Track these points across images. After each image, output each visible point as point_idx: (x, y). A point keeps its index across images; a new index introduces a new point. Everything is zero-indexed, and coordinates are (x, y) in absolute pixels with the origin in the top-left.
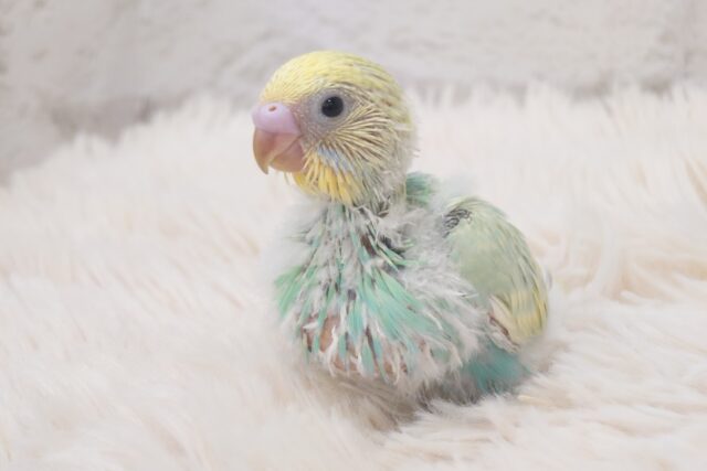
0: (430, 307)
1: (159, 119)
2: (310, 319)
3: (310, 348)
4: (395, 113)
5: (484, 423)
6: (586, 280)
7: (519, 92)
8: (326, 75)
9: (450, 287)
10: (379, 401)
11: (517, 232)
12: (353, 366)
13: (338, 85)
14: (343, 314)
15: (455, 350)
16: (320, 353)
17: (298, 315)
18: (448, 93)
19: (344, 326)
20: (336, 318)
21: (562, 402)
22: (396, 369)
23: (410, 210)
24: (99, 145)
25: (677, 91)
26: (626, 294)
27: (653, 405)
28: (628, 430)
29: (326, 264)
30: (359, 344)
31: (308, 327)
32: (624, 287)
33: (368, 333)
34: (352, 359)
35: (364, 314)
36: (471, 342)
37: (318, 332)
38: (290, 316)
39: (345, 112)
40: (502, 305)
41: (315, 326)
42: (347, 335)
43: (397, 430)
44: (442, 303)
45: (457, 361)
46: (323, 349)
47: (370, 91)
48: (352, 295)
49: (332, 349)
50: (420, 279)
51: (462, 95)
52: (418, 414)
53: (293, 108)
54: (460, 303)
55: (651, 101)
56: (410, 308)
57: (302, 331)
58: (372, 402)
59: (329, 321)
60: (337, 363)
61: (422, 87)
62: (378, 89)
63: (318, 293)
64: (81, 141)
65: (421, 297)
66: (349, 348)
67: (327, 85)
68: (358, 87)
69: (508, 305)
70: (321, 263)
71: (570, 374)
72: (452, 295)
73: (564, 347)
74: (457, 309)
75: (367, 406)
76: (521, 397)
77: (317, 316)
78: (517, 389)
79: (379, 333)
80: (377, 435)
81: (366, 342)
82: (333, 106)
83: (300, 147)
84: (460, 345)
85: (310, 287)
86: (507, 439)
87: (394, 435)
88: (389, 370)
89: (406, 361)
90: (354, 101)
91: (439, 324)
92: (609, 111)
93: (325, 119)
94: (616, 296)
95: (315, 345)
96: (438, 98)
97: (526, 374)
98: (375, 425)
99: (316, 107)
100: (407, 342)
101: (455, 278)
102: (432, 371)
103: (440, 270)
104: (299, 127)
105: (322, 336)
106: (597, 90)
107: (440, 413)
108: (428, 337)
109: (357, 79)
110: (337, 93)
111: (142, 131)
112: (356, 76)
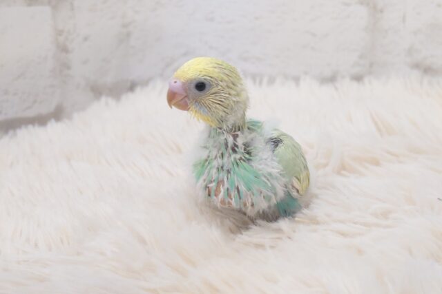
0: (265, 177)
1: (138, 90)
2: (211, 182)
3: (209, 195)
4: (233, 92)
5: (279, 230)
6: (326, 165)
7: (297, 80)
8: (201, 71)
9: (273, 168)
10: (234, 221)
11: (298, 144)
12: (229, 203)
13: (205, 77)
14: (225, 180)
15: (273, 196)
16: (214, 197)
17: (205, 180)
18: (265, 80)
19: (226, 185)
20: (223, 181)
21: (314, 221)
22: (249, 205)
23: (251, 133)
24: (111, 101)
25: (366, 80)
26: (343, 172)
27: (355, 223)
28: (343, 234)
29: (216, 157)
30: (234, 193)
31: (210, 185)
32: (342, 169)
33: (238, 189)
34: (230, 200)
35: (236, 179)
36: (281, 193)
37: (214, 188)
38: (201, 180)
39: (206, 89)
40: (297, 180)
41: (213, 185)
42: (228, 189)
43: (241, 233)
44: (270, 174)
45: (274, 201)
46: (216, 195)
47: (221, 81)
48: (229, 172)
49: (221, 195)
50: (260, 164)
51: (272, 81)
52: (250, 226)
53: (184, 84)
54: (278, 175)
55: (355, 84)
56: (256, 177)
57: (207, 187)
58: (230, 221)
59: (220, 182)
60: (223, 202)
61: (255, 77)
62: (225, 81)
63: (214, 171)
64: (103, 99)
65: (261, 172)
66: (229, 196)
67: (199, 76)
68: (216, 80)
69: (299, 180)
70: (214, 157)
71: (319, 209)
72: (275, 171)
73: (316, 196)
74: (276, 178)
75: (228, 223)
76: (296, 219)
77: (214, 181)
78: (294, 215)
79: (243, 188)
80: (232, 235)
81: (236, 192)
82: (201, 86)
83: (186, 102)
84: (275, 194)
85: (211, 168)
86: (289, 238)
87: (240, 236)
88: (245, 205)
89: (254, 201)
90: (211, 85)
91: (269, 184)
92: (336, 89)
93: (197, 92)
94: (339, 173)
95: (212, 193)
96: (261, 83)
97: (300, 208)
98: (232, 232)
99: (193, 86)
100: (255, 192)
101: (276, 164)
102: (263, 205)
103: (269, 160)
104: (186, 92)
105: (216, 190)
106: (331, 79)
107: (260, 226)
108: (264, 190)
109: (215, 75)
110: (203, 81)
111: (131, 96)
112: (216, 73)
